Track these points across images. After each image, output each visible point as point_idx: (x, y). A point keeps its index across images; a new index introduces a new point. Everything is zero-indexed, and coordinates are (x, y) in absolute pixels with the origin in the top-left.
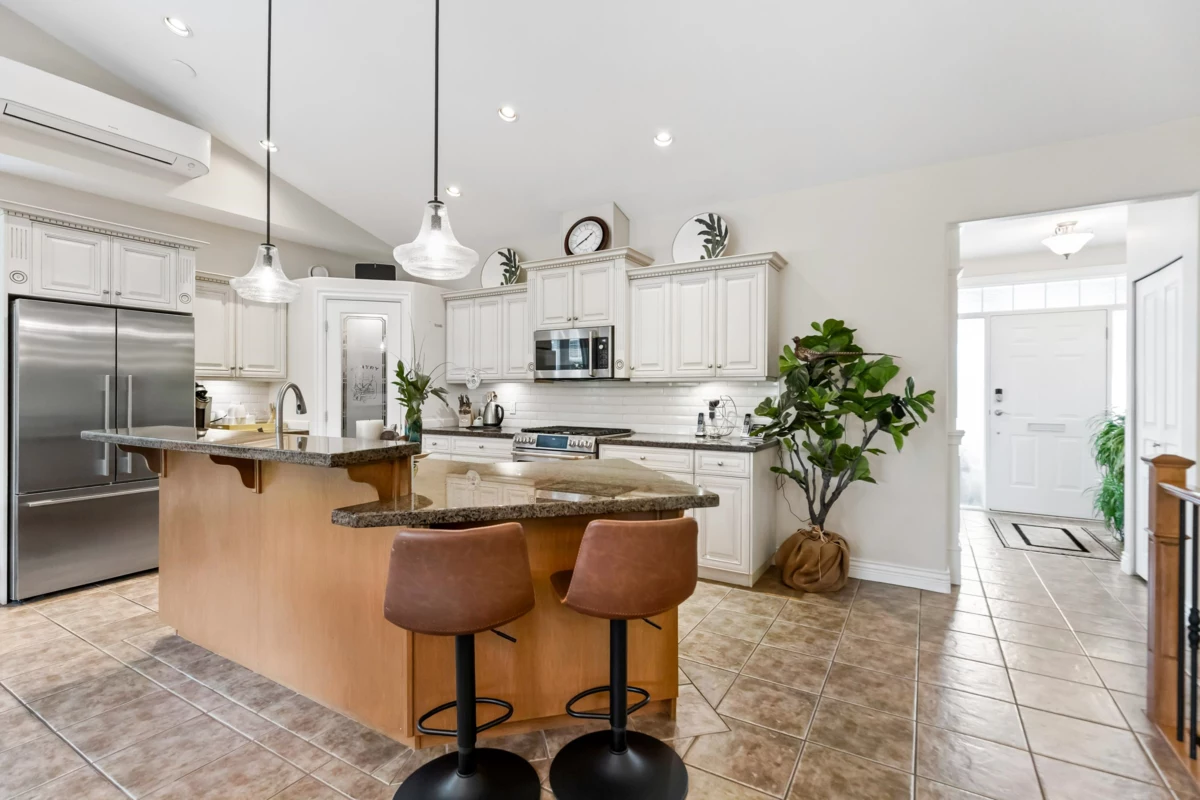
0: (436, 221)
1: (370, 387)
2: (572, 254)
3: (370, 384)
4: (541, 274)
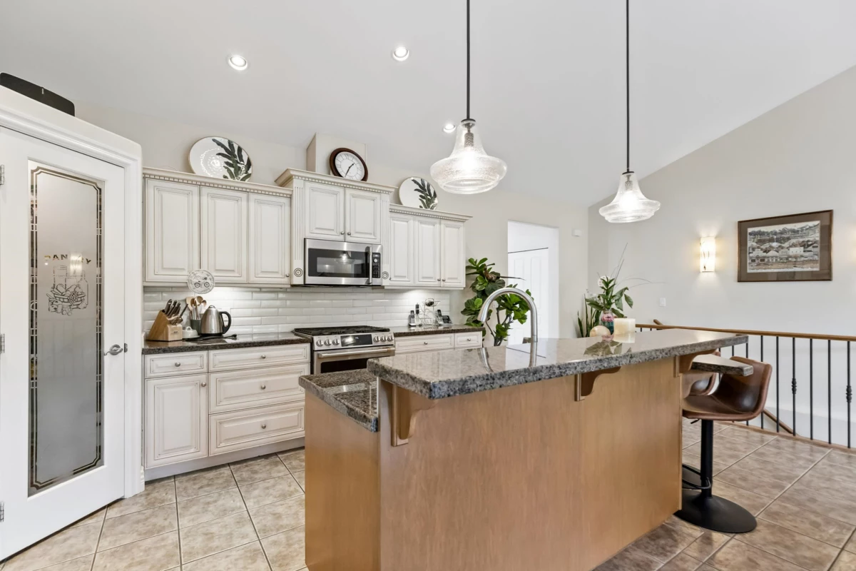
0: (629, 183)
1: (77, 290)
2: (341, 176)
3: (78, 286)
4: (309, 185)
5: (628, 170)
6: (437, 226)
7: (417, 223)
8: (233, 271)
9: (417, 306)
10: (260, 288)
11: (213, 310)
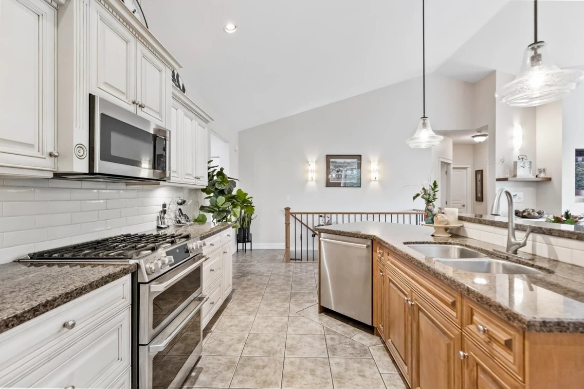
0: (424, 125)
4: (96, 5)
5: (424, 116)
6: (194, 121)
7: (182, 113)
9: (164, 206)
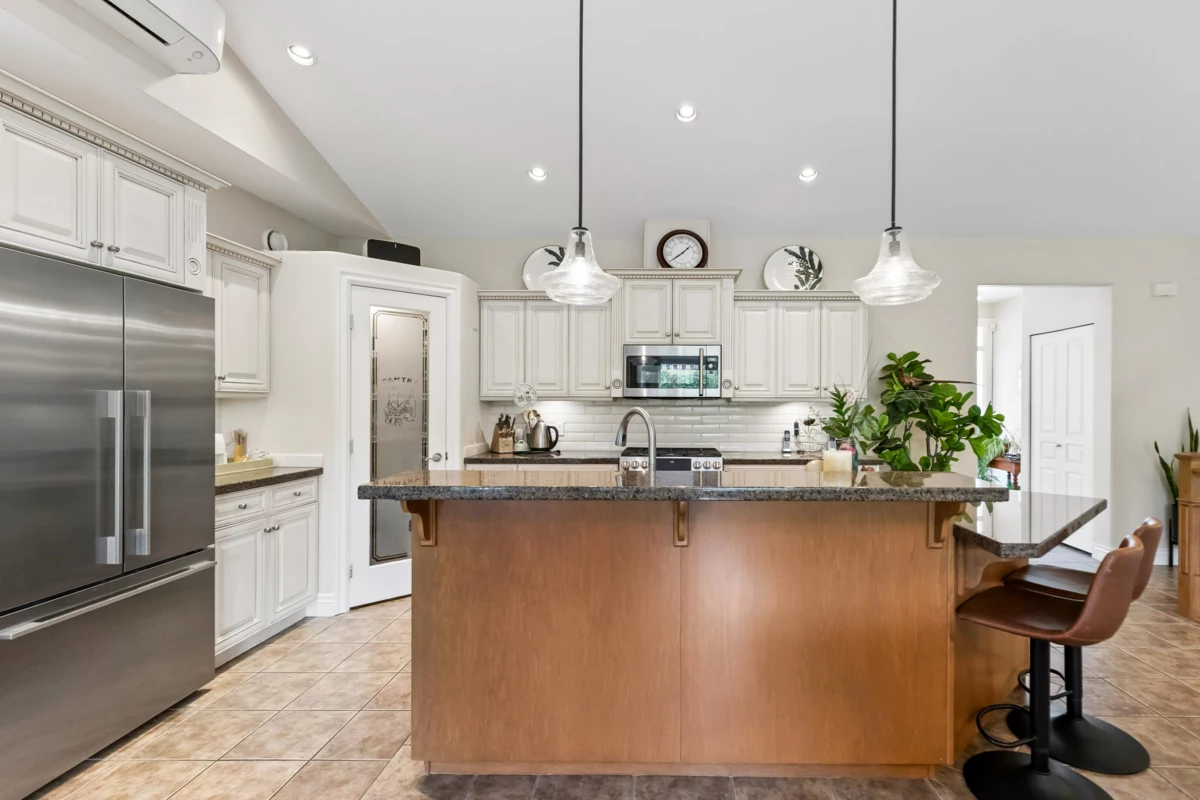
0: (894, 247)
1: (407, 405)
2: (670, 267)
3: (407, 402)
4: (629, 283)
5: (893, 224)
6: (816, 311)
7: (781, 310)
8: (554, 384)
9: (796, 425)
10: (594, 402)
11: (542, 425)
